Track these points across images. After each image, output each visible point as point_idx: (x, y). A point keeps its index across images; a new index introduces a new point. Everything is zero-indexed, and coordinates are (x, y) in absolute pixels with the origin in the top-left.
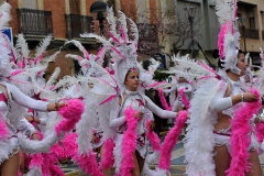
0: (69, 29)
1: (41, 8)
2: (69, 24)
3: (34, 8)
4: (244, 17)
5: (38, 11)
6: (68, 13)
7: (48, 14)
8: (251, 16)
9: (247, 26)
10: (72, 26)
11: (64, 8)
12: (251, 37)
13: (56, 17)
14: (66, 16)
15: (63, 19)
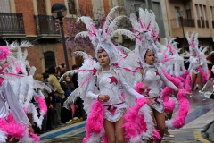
0: (38, 27)
1: (14, 11)
2: (38, 23)
3: (8, 11)
4: (182, 9)
5: (11, 14)
6: (36, 14)
7: (19, 16)
8: (188, 8)
9: (184, 17)
10: (40, 25)
11: (33, 10)
12: (188, 26)
13: (27, 18)
14: (35, 17)
15: (33, 19)
